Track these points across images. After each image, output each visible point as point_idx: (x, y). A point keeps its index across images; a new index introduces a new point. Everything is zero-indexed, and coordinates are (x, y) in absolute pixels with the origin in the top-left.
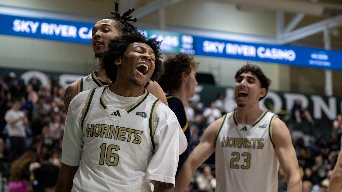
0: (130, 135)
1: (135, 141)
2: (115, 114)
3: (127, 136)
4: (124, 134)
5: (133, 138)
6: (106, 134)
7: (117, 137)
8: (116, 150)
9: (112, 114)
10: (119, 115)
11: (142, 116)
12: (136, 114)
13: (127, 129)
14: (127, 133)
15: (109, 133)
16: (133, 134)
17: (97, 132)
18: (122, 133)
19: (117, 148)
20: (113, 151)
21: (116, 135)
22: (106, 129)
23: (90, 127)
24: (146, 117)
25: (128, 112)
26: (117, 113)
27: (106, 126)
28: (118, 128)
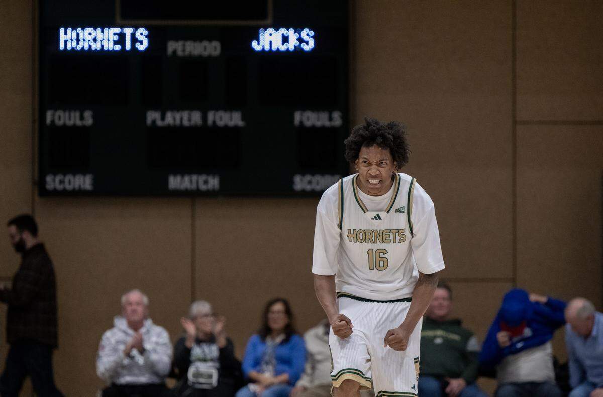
0: (395, 236)
1: (401, 241)
2: (376, 218)
3: (392, 238)
4: (388, 237)
5: (398, 238)
6: (371, 239)
7: (383, 241)
8: (384, 254)
9: (373, 219)
10: (380, 219)
11: (400, 212)
12: (396, 212)
13: (391, 230)
14: (391, 235)
15: (373, 238)
16: (397, 234)
17: (361, 238)
18: (386, 236)
19: (385, 252)
20: (382, 255)
21: (381, 239)
22: (369, 234)
23: (352, 233)
24: (403, 212)
25: (388, 212)
26: (378, 217)
27: (369, 231)
28: (381, 231)
